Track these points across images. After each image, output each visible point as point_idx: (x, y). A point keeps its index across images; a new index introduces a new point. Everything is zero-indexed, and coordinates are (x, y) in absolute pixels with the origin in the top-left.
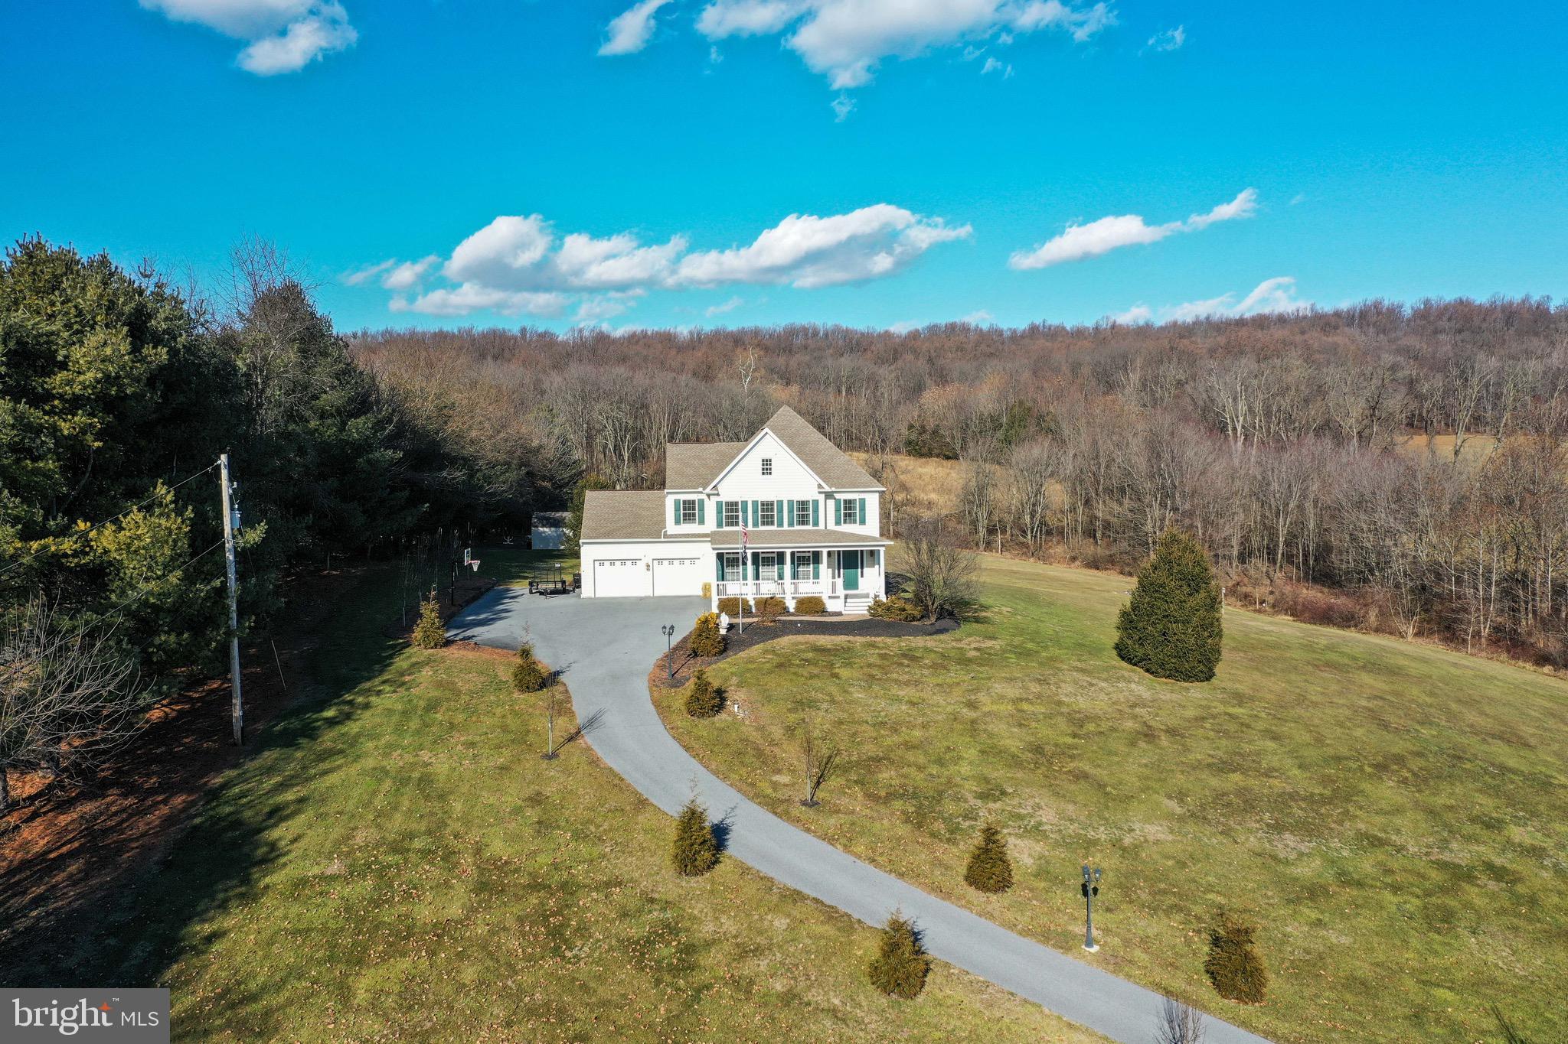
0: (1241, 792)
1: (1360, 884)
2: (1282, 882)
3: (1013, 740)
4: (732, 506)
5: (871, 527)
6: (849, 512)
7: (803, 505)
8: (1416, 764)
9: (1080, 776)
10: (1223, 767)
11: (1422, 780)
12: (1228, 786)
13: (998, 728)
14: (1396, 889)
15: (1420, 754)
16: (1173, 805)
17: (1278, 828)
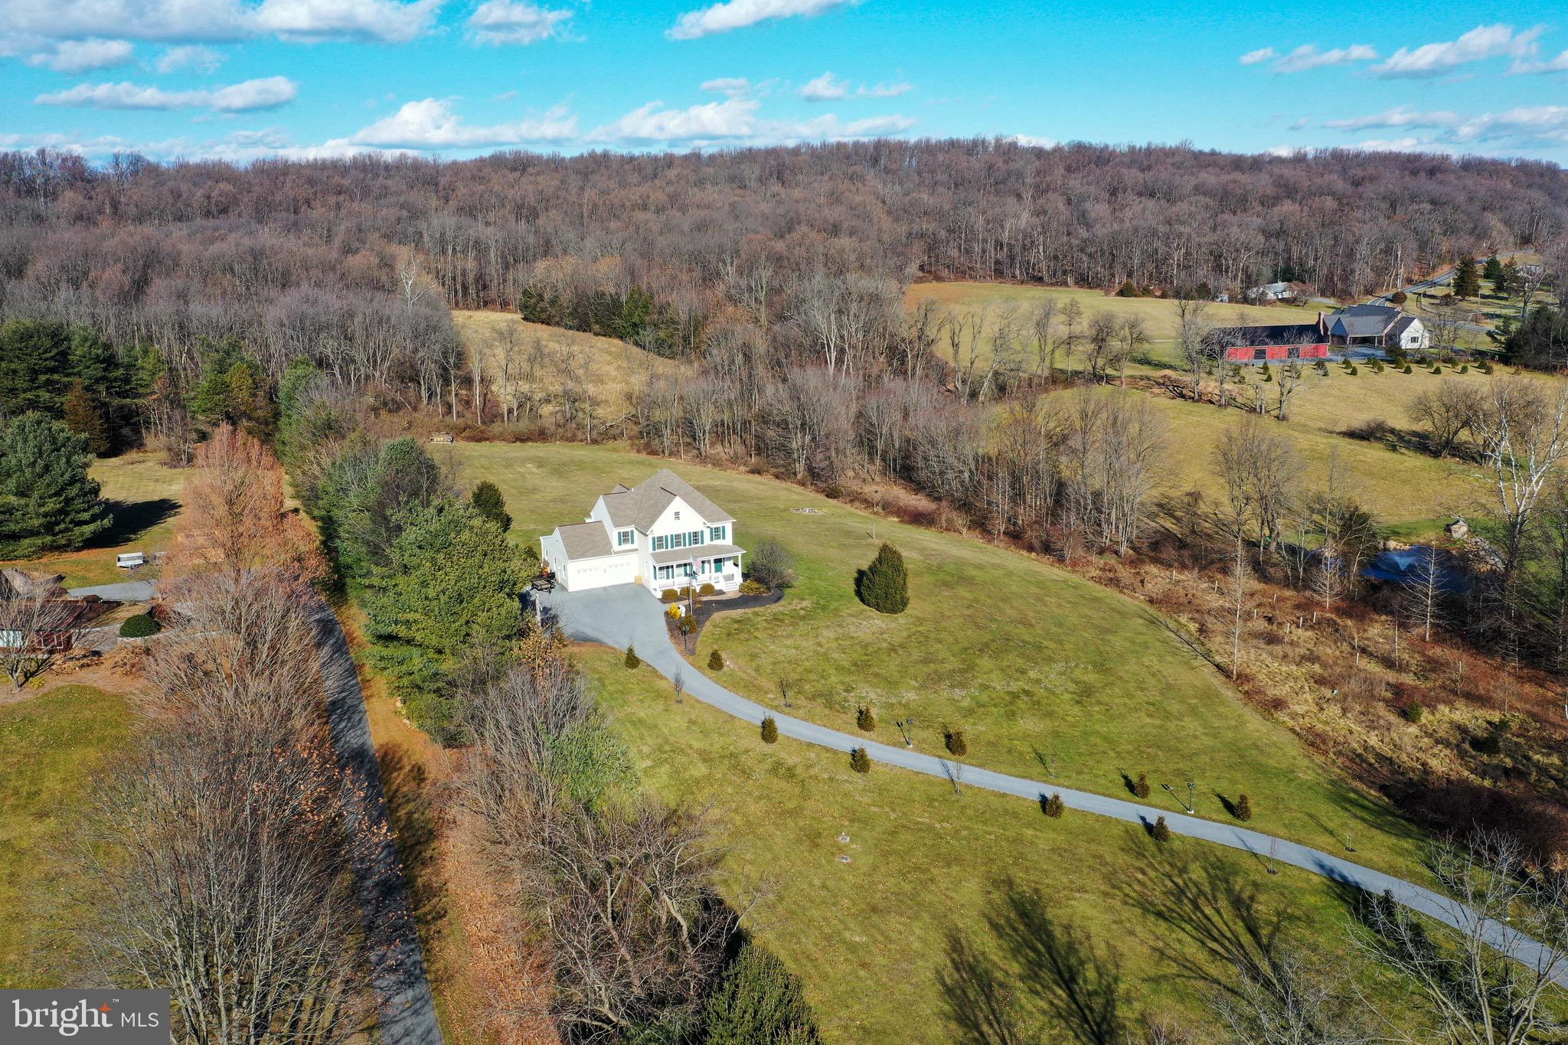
0: (936, 672)
1: (984, 706)
2: (959, 709)
3: (844, 660)
4: (660, 539)
5: (728, 540)
6: (717, 533)
7: (695, 534)
8: (994, 646)
9: (877, 675)
10: (926, 661)
11: (997, 654)
12: (930, 671)
13: (836, 656)
14: (995, 705)
15: (993, 641)
16: (913, 682)
17: (952, 686)
